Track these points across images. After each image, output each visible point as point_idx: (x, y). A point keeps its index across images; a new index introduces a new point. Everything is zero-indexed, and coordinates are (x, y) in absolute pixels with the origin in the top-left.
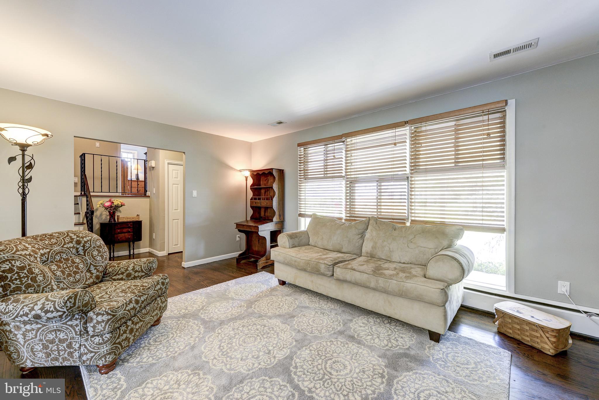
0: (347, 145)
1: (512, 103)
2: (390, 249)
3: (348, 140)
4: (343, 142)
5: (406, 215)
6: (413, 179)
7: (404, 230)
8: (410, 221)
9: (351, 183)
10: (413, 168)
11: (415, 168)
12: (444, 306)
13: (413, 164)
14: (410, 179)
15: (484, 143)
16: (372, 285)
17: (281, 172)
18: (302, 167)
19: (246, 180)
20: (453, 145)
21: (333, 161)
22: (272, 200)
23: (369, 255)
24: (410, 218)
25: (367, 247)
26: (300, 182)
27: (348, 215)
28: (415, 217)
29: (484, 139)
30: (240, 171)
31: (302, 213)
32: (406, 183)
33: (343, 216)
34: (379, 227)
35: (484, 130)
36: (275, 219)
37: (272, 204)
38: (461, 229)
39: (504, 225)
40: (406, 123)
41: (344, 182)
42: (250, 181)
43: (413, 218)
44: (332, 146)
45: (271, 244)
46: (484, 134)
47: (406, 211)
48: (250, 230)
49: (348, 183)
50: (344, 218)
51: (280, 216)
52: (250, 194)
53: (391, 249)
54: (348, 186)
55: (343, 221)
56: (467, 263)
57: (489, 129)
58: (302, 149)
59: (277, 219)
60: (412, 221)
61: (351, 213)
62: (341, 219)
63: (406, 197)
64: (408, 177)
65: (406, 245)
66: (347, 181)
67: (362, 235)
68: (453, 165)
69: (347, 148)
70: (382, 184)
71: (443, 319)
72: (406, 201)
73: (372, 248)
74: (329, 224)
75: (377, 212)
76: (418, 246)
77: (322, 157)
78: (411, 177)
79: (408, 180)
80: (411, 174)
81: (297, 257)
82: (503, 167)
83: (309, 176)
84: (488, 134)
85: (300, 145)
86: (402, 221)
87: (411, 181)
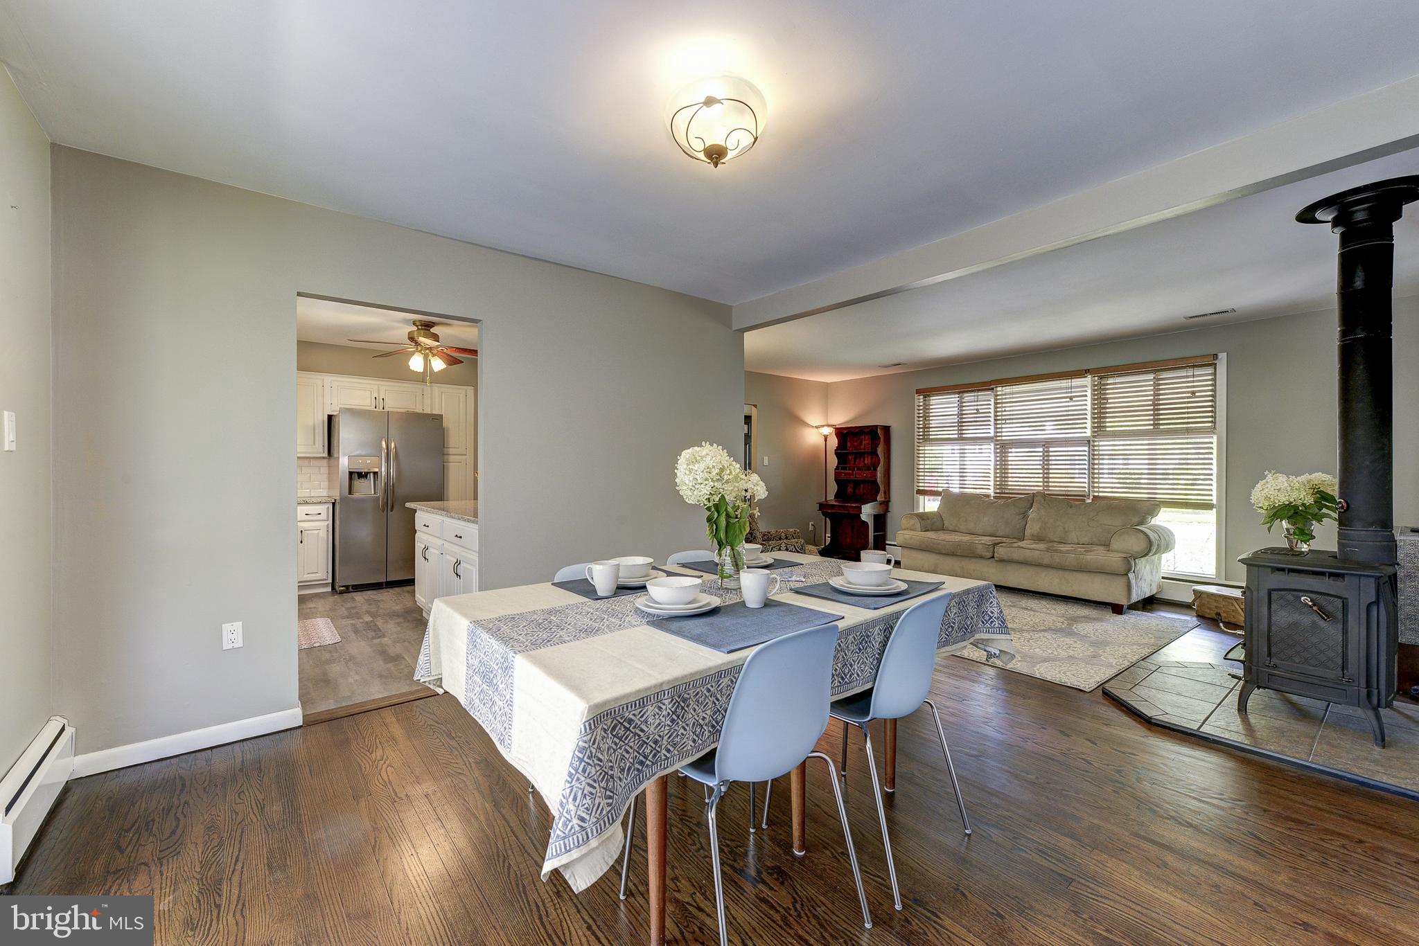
0: (997, 395)
1: (1223, 356)
2: (1064, 528)
3: (999, 389)
4: (993, 389)
5: (1087, 490)
6: (1096, 444)
7: (1083, 507)
8: (1091, 497)
9: (1003, 447)
10: (1096, 430)
11: (1099, 429)
12: (1127, 574)
13: (1096, 425)
14: (1092, 443)
15: (1188, 403)
16: (1046, 561)
17: (887, 430)
18: (921, 423)
19: (826, 441)
20: (1151, 403)
21: (975, 415)
22: (875, 469)
23: (1036, 539)
24: (1091, 493)
25: (1032, 528)
26: (919, 445)
27: (998, 491)
28: (1099, 492)
29: (1188, 397)
30: (817, 427)
31: (920, 488)
32: (1086, 449)
33: (991, 492)
34: (1049, 505)
35: (1188, 387)
36: (879, 498)
37: (875, 476)
38: (1157, 505)
39: (1212, 500)
40: (1087, 371)
41: (992, 446)
42: (834, 442)
43: (1096, 494)
44: (974, 396)
45: (874, 533)
46: (1188, 392)
47: (1086, 485)
48: (846, 512)
49: (998, 447)
50: (992, 494)
51: (885, 493)
52: (833, 461)
53: (1067, 529)
54: (998, 451)
55: (992, 498)
56: (1157, 537)
57: (1194, 387)
58: (922, 397)
59: (882, 498)
60: (1094, 497)
61: (1002, 488)
62: (988, 496)
63: (1086, 467)
64: (1089, 441)
65: (1086, 524)
66: (997, 445)
67: (1024, 516)
68: (1152, 427)
69: (997, 399)
70: (1051, 449)
71: (1126, 589)
72: (1086, 472)
73: (1040, 529)
74: (973, 502)
75: (1044, 486)
76: (1101, 524)
77: (955, 411)
78: (1094, 441)
79: (1089, 444)
80: (1094, 437)
81: (940, 539)
82: (1212, 430)
83: (931, 437)
84: (1193, 393)
85: (919, 392)
86: (1081, 498)
87: (1094, 446)
